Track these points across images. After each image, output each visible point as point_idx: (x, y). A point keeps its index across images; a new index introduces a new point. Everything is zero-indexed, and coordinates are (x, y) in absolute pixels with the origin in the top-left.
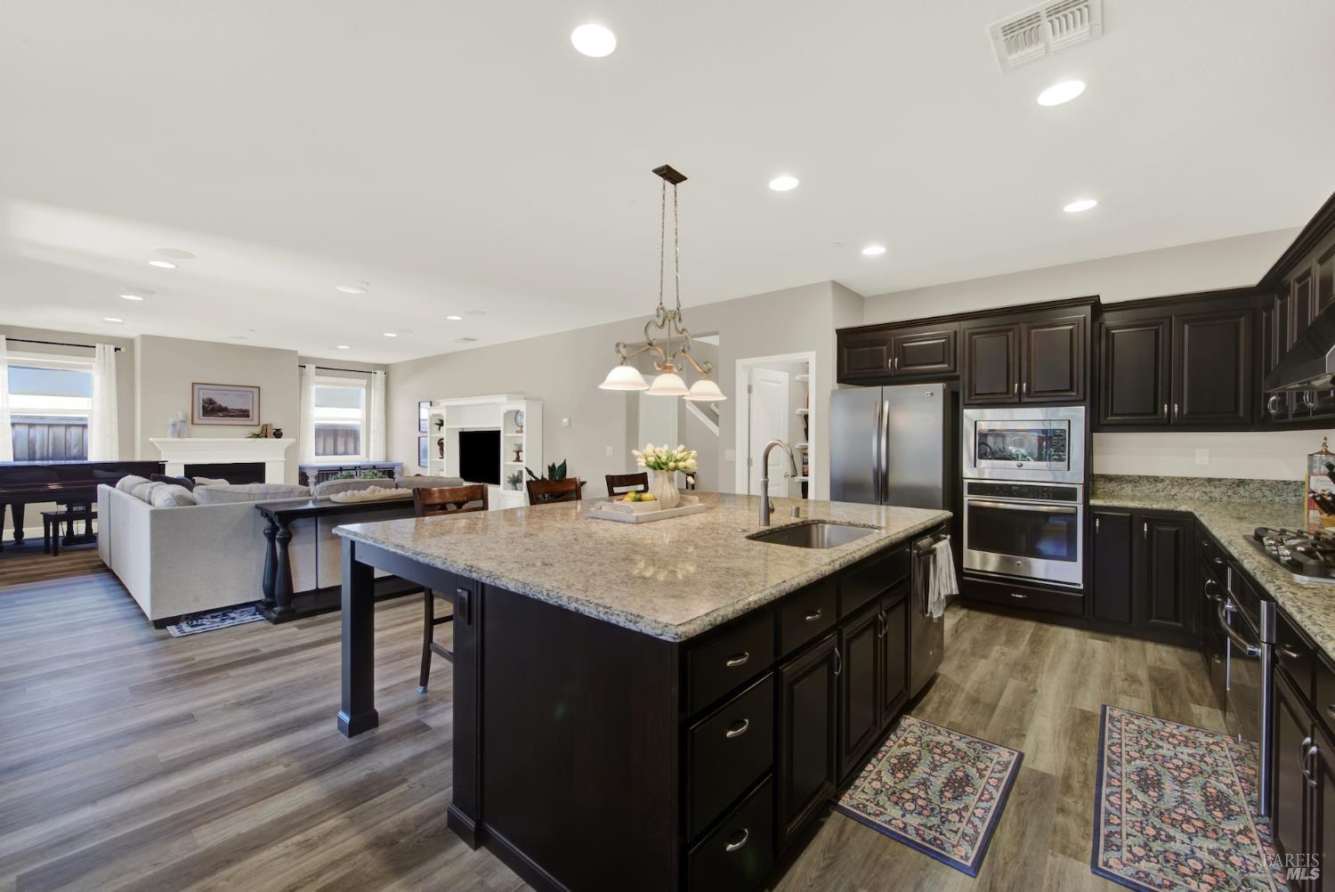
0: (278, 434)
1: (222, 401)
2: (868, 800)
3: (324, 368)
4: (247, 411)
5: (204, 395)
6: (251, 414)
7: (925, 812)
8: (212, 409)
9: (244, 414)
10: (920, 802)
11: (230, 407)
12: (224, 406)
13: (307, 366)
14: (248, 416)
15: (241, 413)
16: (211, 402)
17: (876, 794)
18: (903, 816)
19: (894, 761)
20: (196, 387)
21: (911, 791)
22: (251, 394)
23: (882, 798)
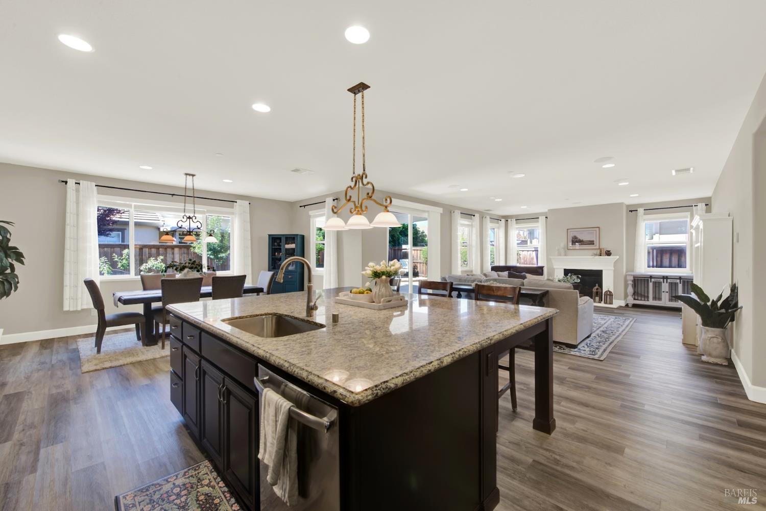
0: (608, 253)
1: (581, 237)
2: (198, 473)
3: (651, 209)
4: (593, 241)
5: (571, 235)
6: (595, 243)
7: (166, 495)
8: (575, 241)
9: (591, 243)
10: (174, 497)
11: (584, 240)
12: (581, 239)
13: (638, 209)
14: (594, 244)
15: (590, 243)
16: (575, 237)
17: (199, 479)
18: (174, 484)
19: (217, 501)
20: (569, 231)
21: (185, 497)
22: (595, 232)
23: (194, 480)
